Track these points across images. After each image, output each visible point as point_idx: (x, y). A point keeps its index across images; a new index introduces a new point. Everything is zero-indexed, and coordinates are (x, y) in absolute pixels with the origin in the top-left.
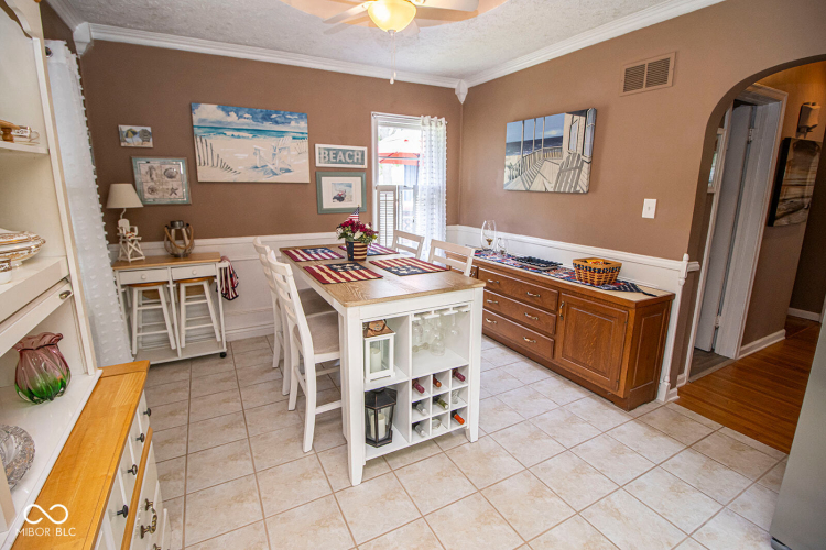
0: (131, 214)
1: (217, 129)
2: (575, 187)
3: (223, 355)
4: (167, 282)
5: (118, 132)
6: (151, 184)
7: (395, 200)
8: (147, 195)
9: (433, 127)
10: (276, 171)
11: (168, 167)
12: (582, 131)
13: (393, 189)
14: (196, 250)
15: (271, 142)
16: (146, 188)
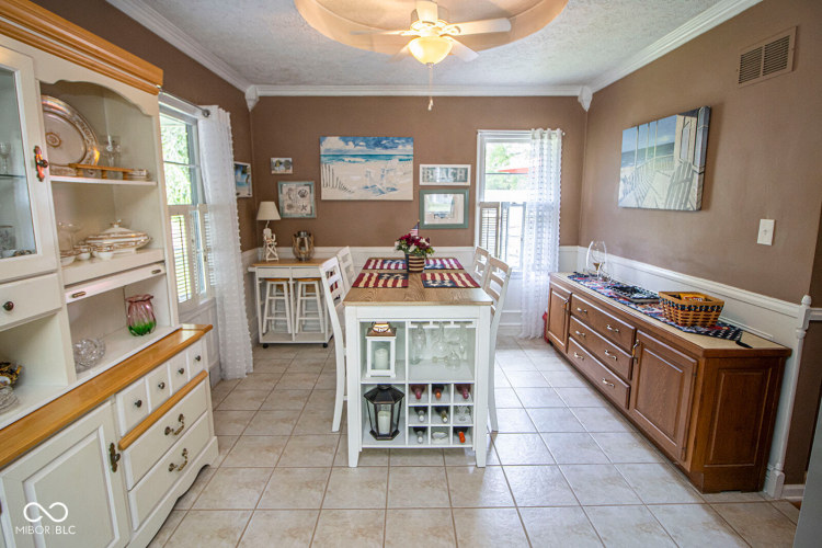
0: (272, 224)
1: (338, 156)
2: (686, 204)
3: (325, 345)
4: (288, 279)
5: (270, 163)
6: (290, 202)
7: (497, 218)
8: (286, 211)
9: (546, 140)
10: (384, 190)
11: (301, 188)
12: (693, 134)
13: (496, 206)
14: (316, 256)
15: (381, 164)
16: (285, 205)
